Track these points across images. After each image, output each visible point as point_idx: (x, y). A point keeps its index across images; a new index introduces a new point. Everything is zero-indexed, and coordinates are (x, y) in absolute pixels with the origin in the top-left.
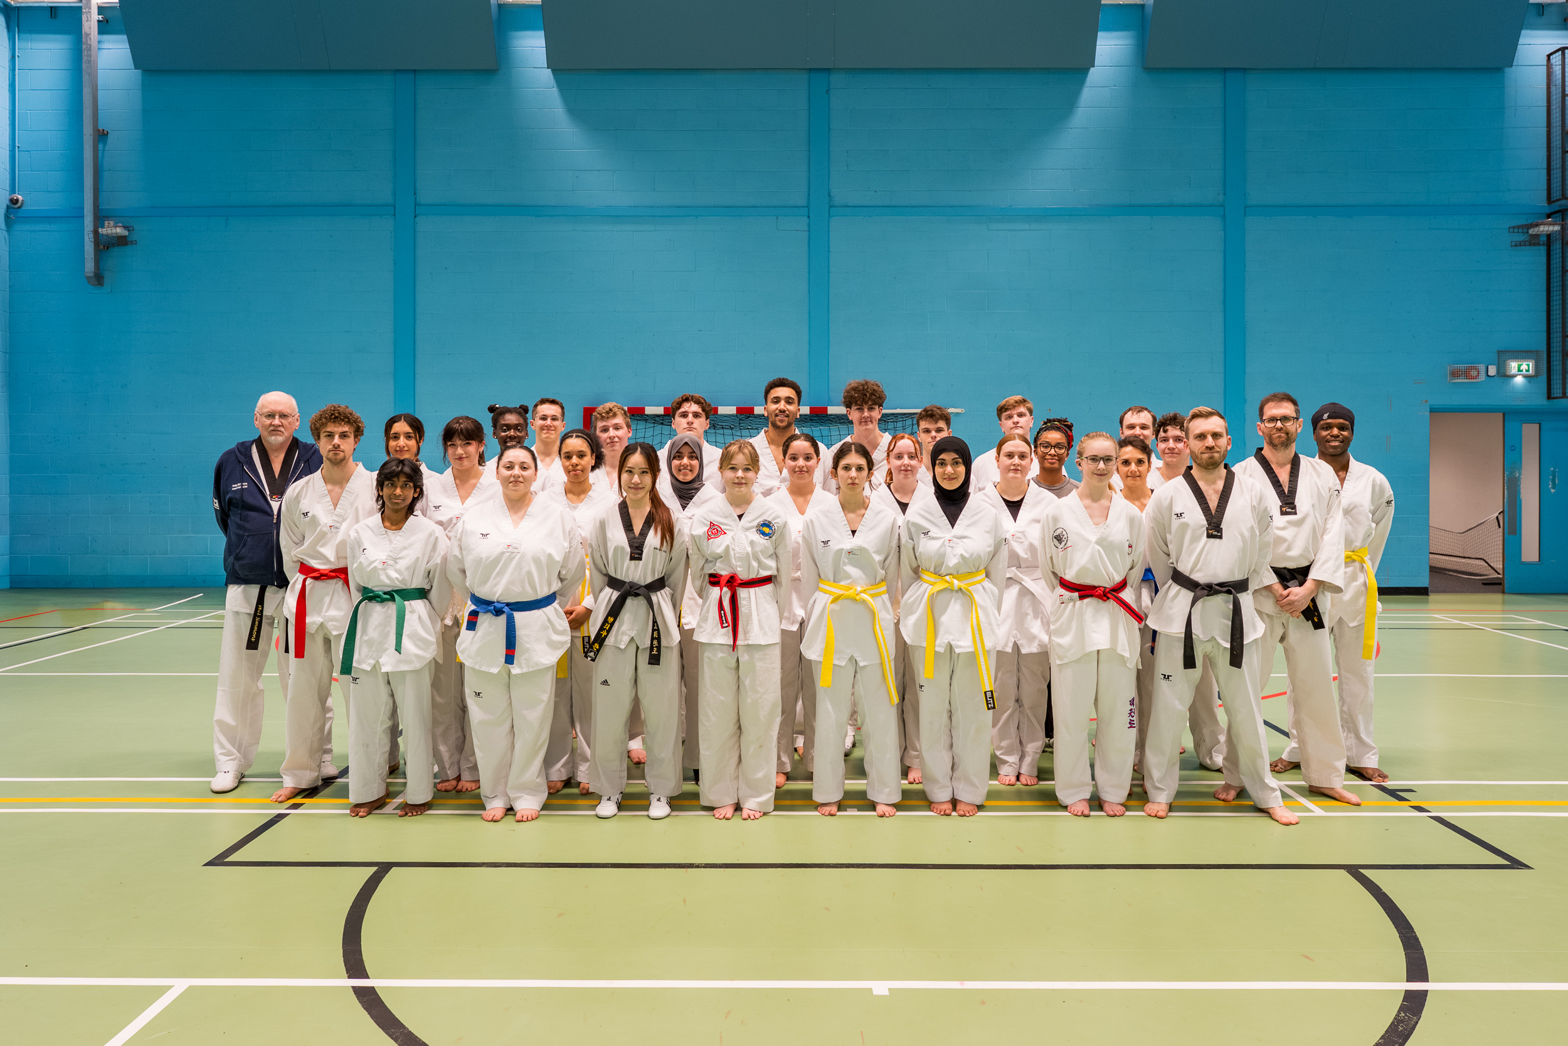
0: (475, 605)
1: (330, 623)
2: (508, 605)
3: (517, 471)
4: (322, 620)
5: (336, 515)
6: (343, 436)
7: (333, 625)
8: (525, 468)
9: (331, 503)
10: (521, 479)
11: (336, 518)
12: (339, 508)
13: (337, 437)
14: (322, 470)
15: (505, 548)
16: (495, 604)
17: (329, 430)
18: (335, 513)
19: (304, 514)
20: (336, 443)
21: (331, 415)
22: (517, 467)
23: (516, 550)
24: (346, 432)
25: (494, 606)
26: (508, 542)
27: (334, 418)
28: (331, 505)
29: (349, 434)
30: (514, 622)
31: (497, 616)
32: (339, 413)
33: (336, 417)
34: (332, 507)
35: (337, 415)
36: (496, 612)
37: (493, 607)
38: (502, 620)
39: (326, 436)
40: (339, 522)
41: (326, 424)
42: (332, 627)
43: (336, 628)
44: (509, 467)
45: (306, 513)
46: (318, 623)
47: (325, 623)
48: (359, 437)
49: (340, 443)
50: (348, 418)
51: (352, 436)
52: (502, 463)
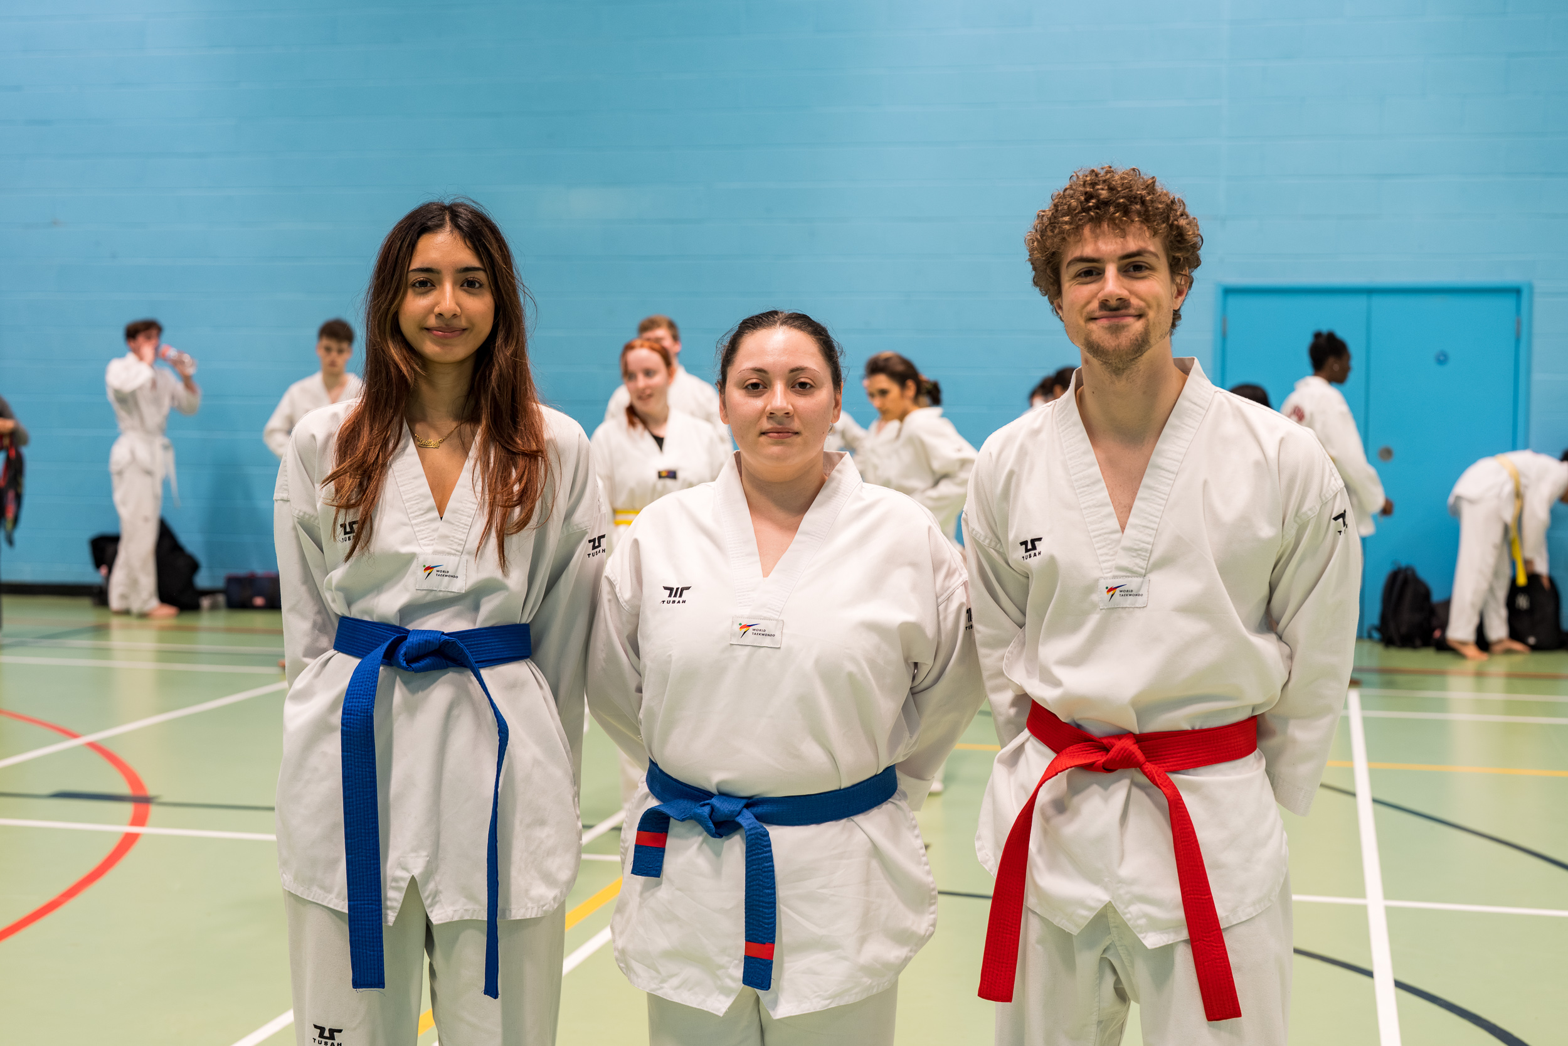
0: (658, 796)
1: (1135, 909)
2: (751, 802)
3: (779, 397)
4: (1105, 897)
5: (1126, 549)
6: (1133, 266)
7: (1146, 915)
8: (803, 385)
9: (1111, 509)
10: (796, 425)
11: (1125, 561)
12: (1134, 526)
13: (1111, 271)
14: (1077, 386)
15: (733, 635)
16: (714, 801)
17: (1088, 250)
18: (1126, 542)
19: (1025, 543)
20: (1111, 295)
21: (1087, 200)
22: (779, 387)
23: (767, 641)
24: (1138, 253)
25: (713, 809)
26: (745, 614)
27: (1097, 207)
28: (1109, 515)
29: (1152, 260)
30: (771, 857)
31: (721, 836)
32: (1111, 189)
33: (1103, 204)
34: (1114, 523)
35: (1104, 194)
36: (715, 824)
37: (707, 809)
38: (735, 848)
39: (1078, 275)
40: (1134, 573)
41: (1078, 229)
42: (1142, 922)
43: (1155, 925)
44: (755, 386)
45: (1033, 541)
46: (1092, 903)
47: (1120, 908)
48: (1186, 271)
49: (1124, 293)
50: (1143, 202)
51: (1162, 265)
52: (733, 374)
